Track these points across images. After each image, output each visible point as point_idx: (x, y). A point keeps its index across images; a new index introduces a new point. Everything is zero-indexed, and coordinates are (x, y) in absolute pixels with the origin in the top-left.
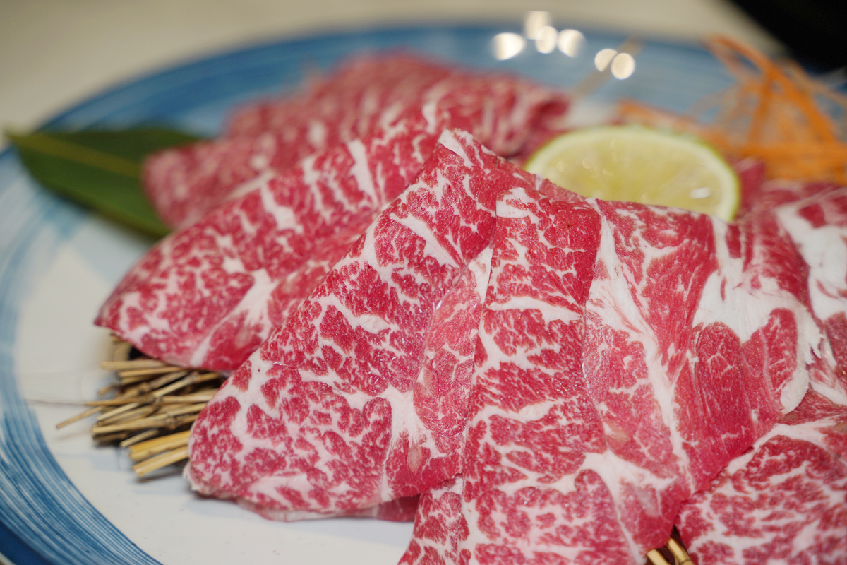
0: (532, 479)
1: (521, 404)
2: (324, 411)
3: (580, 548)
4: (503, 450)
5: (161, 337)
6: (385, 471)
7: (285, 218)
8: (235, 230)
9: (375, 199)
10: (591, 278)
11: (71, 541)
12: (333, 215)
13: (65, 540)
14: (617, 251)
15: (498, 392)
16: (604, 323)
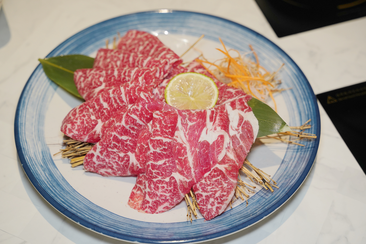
0: (160, 178)
1: (158, 160)
2: (114, 157)
3: (170, 194)
4: (153, 171)
5: (76, 135)
6: (129, 170)
7: (105, 105)
8: (93, 107)
9: (126, 103)
10: (175, 131)
11: (57, 188)
12: (117, 106)
13: (56, 188)
14: (182, 123)
15: (153, 158)
16: (178, 141)
